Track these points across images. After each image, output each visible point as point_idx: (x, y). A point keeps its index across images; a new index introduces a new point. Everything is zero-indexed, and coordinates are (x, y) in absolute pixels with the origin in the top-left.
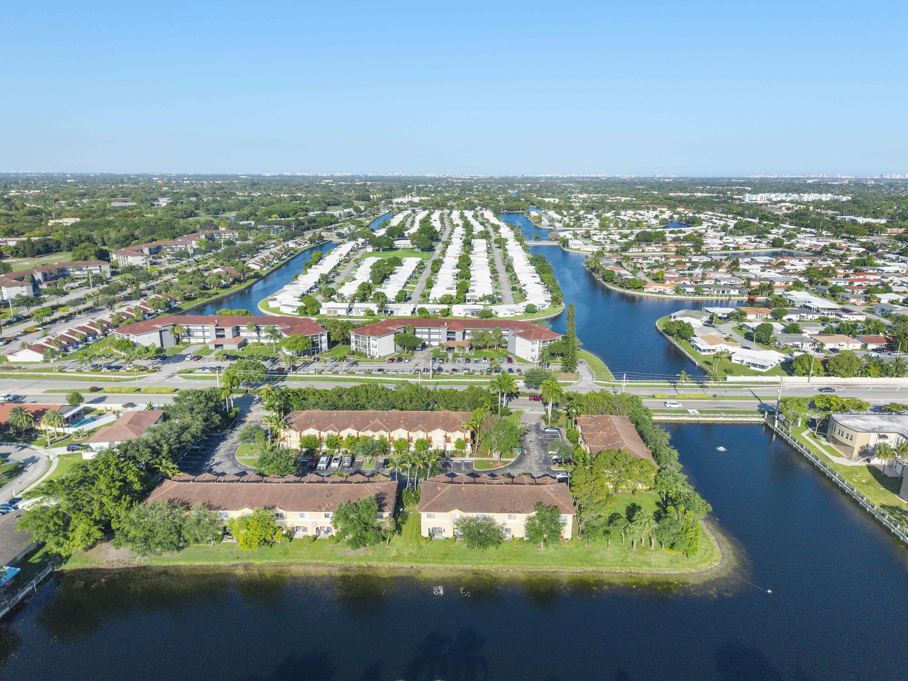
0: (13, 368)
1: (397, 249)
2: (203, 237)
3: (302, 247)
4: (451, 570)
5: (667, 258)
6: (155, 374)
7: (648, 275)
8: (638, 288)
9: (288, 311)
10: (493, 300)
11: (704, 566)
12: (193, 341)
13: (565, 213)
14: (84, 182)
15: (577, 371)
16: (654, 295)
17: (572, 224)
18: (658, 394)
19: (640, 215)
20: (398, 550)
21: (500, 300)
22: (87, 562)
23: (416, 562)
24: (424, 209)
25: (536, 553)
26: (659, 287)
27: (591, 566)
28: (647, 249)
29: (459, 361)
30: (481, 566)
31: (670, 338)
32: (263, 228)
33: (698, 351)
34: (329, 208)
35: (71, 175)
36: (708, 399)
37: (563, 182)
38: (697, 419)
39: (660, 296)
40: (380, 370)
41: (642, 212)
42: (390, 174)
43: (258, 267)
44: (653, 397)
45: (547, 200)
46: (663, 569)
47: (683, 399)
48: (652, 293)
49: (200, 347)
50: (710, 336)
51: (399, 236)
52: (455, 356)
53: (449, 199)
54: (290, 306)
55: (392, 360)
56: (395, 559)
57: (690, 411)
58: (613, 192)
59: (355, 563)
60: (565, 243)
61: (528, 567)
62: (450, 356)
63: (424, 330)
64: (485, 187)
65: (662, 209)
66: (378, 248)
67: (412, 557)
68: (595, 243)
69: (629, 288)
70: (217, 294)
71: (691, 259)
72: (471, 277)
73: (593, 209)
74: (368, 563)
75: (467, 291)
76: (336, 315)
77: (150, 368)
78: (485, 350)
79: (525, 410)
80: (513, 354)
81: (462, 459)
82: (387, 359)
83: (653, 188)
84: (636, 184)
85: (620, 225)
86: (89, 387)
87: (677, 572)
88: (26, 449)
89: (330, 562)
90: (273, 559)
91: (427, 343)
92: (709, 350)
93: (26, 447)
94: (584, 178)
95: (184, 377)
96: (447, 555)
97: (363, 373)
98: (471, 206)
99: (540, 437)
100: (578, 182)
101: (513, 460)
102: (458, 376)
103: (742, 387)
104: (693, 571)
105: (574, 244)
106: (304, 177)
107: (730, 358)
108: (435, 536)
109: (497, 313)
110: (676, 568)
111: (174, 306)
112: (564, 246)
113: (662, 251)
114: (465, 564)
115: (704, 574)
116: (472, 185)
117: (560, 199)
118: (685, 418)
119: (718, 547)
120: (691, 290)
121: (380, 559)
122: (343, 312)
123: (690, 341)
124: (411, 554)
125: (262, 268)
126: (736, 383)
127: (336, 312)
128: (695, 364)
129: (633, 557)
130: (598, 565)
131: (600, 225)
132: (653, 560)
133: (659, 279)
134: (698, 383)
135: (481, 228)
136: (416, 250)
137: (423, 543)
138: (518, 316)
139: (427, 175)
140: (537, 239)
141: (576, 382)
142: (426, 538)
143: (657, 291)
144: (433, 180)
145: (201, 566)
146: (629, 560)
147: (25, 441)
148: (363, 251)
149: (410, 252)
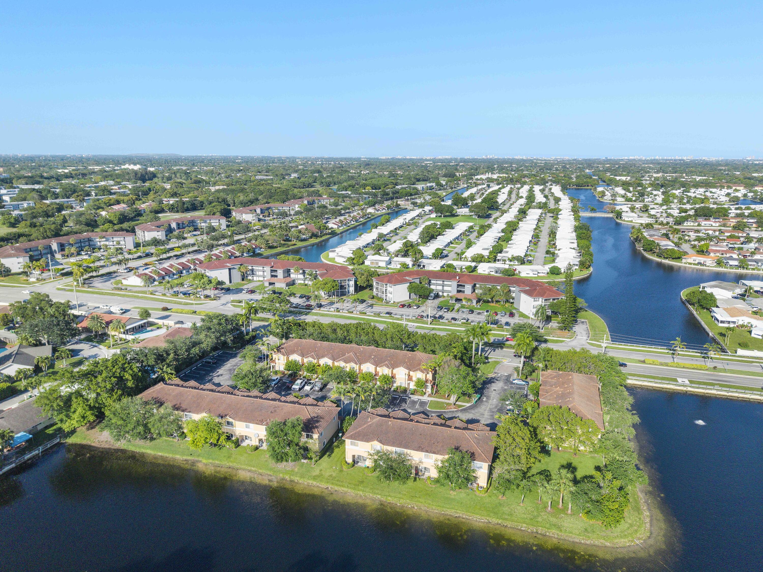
0: (122, 289)
1: (457, 216)
2: (306, 202)
3: (379, 212)
4: (361, 496)
5: (721, 232)
6: (215, 301)
7: (694, 247)
8: (676, 258)
9: (340, 261)
10: (522, 261)
11: (624, 542)
12: (255, 278)
13: (631, 189)
14: (247, 162)
15: (574, 329)
16: (692, 266)
17: (634, 199)
18: (649, 359)
19: (711, 192)
20: (321, 470)
21: (530, 262)
22: (85, 439)
23: (333, 484)
24: (498, 184)
25: (446, 495)
26: (701, 259)
27: (497, 518)
28: (703, 223)
29: (463, 312)
30: (389, 498)
31: (691, 307)
32: (354, 197)
33: (716, 322)
34: (417, 183)
35: (242, 157)
36: (707, 370)
37: (644, 163)
38: (685, 389)
39: (699, 267)
40: (388, 313)
41: (714, 190)
42: (484, 157)
43: (336, 226)
44: (644, 362)
45: (618, 178)
46: (574, 536)
47: (676, 367)
48: (690, 264)
49: (258, 284)
50: (735, 308)
51: (463, 205)
52: (463, 307)
53: (525, 176)
54: (343, 257)
55: (403, 306)
56: (315, 478)
57: (680, 380)
58: (692, 172)
59: (281, 475)
60: (619, 215)
61: (434, 507)
62: (457, 306)
63: (438, 282)
64: (564, 167)
65: (738, 188)
66: (440, 214)
67: (331, 479)
68: (651, 216)
69: (667, 258)
70: (295, 245)
71: (748, 234)
72: (511, 240)
73: (662, 186)
74: (292, 477)
75: (501, 252)
76: (377, 266)
77: (212, 296)
78: (491, 304)
79: (504, 361)
80: (517, 309)
81: (420, 397)
82: (399, 305)
83: (736, 169)
84: (720, 165)
85: (685, 201)
86: (161, 307)
87: (588, 542)
88: (95, 348)
89: (261, 471)
90: (218, 460)
91: (441, 294)
92: (729, 322)
93: (96, 346)
94: (667, 160)
95: (234, 306)
96: (362, 482)
97: (373, 314)
98: (543, 182)
99: (506, 387)
100: (659, 164)
101: (468, 405)
102: (455, 324)
103: (753, 362)
104: (608, 544)
105: (627, 217)
106: (411, 159)
107: (750, 332)
108: (359, 464)
109: (519, 272)
110: (589, 537)
111: (258, 251)
112: (617, 218)
113: (720, 226)
114: (375, 493)
115: (619, 550)
116: (553, 165)
117: (632, 177)
118: (671, 387)
119: (648, 525)
120: (736, 263)
121: (302, 476)
122: (383, 264)
123: (711, 312)
124: (331, 476)
125: (339, 227)
126: (748, 357)
127: (377, 263)
128: (708, 334)
129: (545, 517)
130: (506, 519)
131: (663, 200)
132: (566, 525)
133: (703, 251)
134: (702, 353)
135: (544, 200)
136: (474, 217)
137: (345, 467)
138: (541, 277)
139: (516, 157)
140: (593, 210)
141: (569, 340)
142: (349, 464)
143: (696, 262)
144: (518, 162)
145: (161, 456)
146: (540, 519)
147: (97, 342)
148: (428, 216)
149: (467, 218)
